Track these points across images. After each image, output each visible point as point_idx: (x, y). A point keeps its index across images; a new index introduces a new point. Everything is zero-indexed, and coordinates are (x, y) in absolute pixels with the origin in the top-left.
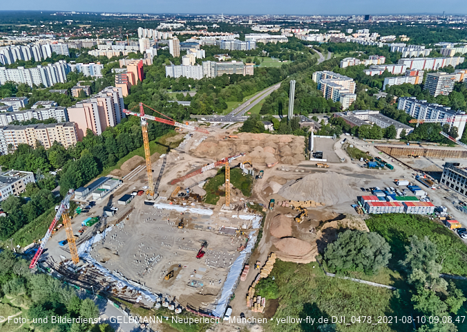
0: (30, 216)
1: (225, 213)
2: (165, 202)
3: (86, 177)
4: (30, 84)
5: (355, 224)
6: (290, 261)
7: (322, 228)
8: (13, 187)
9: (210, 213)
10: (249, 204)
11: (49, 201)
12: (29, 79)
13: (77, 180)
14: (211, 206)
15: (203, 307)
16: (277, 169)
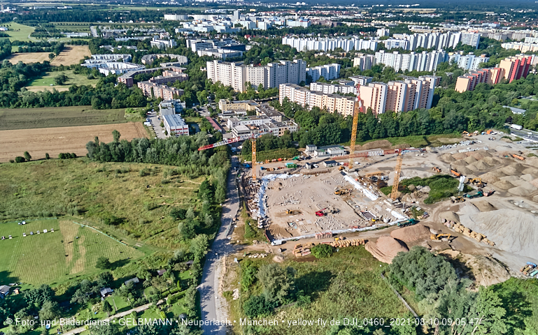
0: (266, 148)
1: (385, 204)
2: (354, 177)
3: (325, 139)
4: (397, 69)
5: (476, 264)
6: (371, 252)
7: (442, 252)
8: (280, 130)
9: (374, 198)
10: (414, 208)
11: (284, 144)
12: (398, 63)
13: (315, 138)
14: (382, 194)
15: (277, 235)
16: (510, 201)
